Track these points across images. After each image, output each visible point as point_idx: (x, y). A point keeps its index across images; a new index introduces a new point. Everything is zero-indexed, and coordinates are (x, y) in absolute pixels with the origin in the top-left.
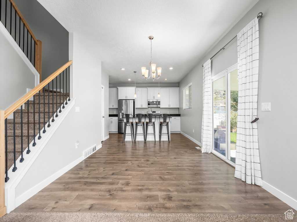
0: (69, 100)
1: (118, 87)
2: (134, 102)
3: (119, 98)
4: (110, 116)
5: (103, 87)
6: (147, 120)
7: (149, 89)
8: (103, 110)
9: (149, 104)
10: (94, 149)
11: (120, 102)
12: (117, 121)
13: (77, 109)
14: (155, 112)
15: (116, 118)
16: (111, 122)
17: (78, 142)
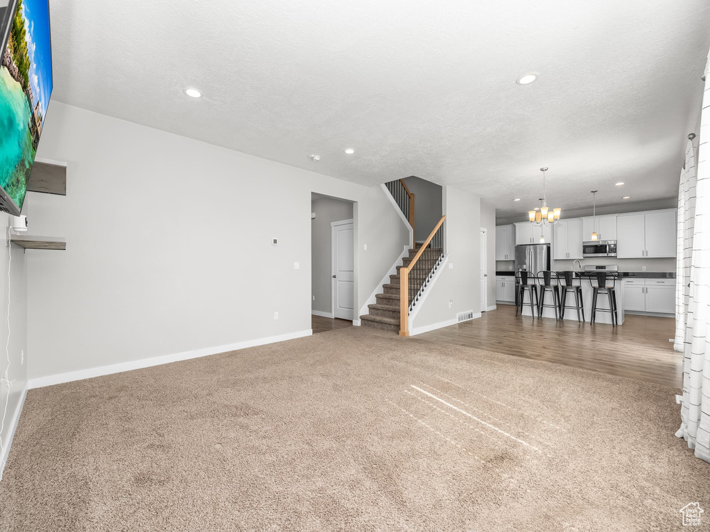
0: (443, 257)
1: (515, 224)
2: (549, 249)
3: (518, 243)
4: (498, 273)
5: (485, 230)
6: (563, 282)
7: (585, 219)
8: (486, 266)
9: (584, 252)
10: (470, 316)
11: (520, 250)
12: (514, 284)
13: (451, 266)
14: (603, 267)
15: (512, 278)
16: (503, 285)
17: (451, 301)
